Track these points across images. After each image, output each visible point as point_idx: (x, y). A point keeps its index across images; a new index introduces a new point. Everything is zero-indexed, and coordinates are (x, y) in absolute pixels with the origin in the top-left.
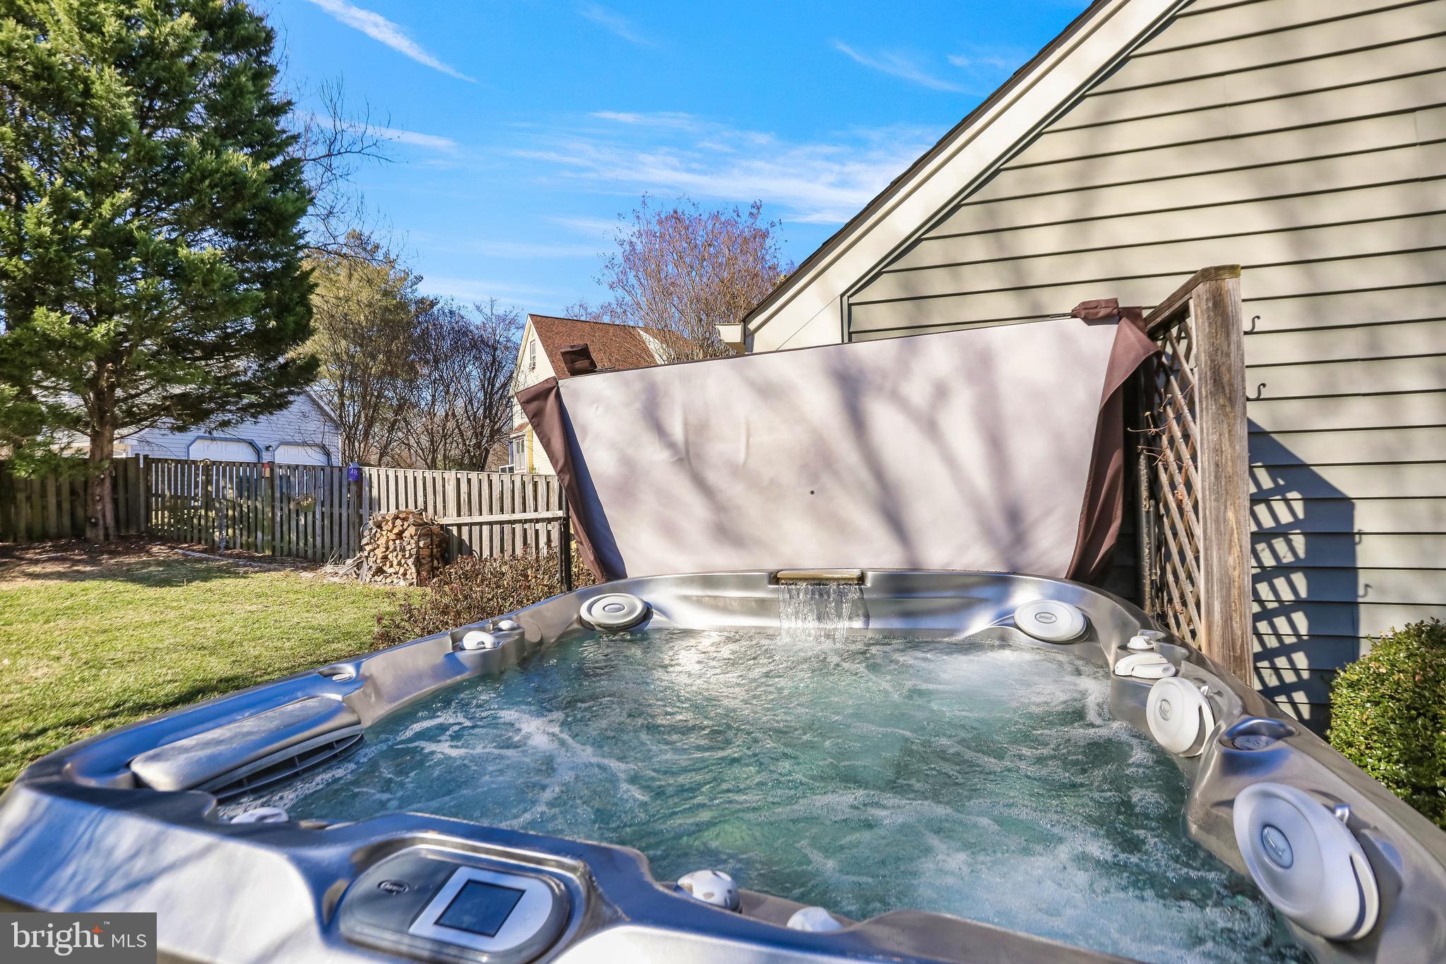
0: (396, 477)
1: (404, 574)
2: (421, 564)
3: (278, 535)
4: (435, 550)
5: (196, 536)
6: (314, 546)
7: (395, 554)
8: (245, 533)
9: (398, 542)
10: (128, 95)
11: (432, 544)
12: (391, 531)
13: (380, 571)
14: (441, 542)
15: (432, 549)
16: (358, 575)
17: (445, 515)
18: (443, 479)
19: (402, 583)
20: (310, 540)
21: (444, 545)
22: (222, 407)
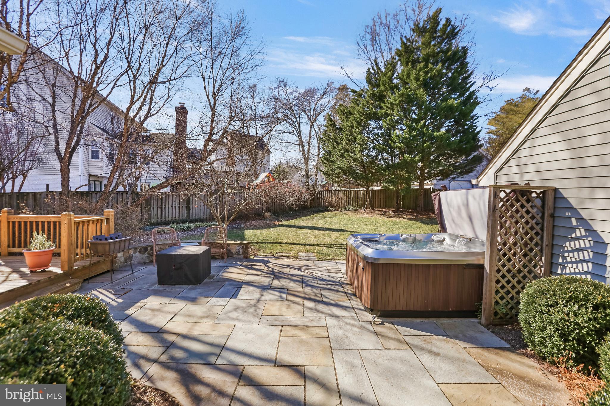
10: (425, 94)
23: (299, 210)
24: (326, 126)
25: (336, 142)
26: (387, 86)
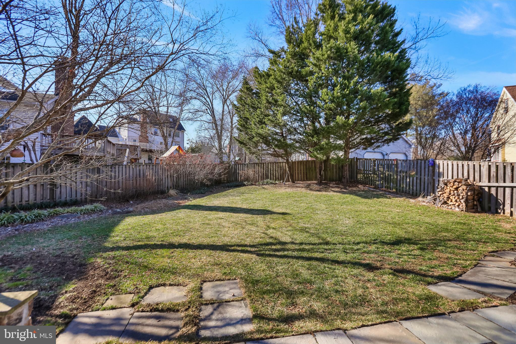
0: (453, 164)
1: (458, 206)
2: (468, 203)
3: (398, 185)
4: (475, 197)
5: (370, 183)
6: (413, 190)
7: (454, 197)
8: (386, 183)
9: (455, 192)
10: (356, 48)
11: (474, 194)
12: (452, 187)
13: (445, 203)
14: (478, 193)
15: (474, 196)
16: (434, 203)
17: (480, 181)
18: (480, 166)
19: (457, 209)
20: (411, 187)
21: (480, 195)
22: (377, 141)
23: (212, 185)
24: (241, 91)
25: (253, 108)
26: (311, 41)
